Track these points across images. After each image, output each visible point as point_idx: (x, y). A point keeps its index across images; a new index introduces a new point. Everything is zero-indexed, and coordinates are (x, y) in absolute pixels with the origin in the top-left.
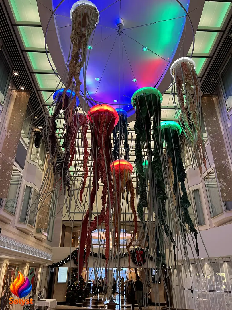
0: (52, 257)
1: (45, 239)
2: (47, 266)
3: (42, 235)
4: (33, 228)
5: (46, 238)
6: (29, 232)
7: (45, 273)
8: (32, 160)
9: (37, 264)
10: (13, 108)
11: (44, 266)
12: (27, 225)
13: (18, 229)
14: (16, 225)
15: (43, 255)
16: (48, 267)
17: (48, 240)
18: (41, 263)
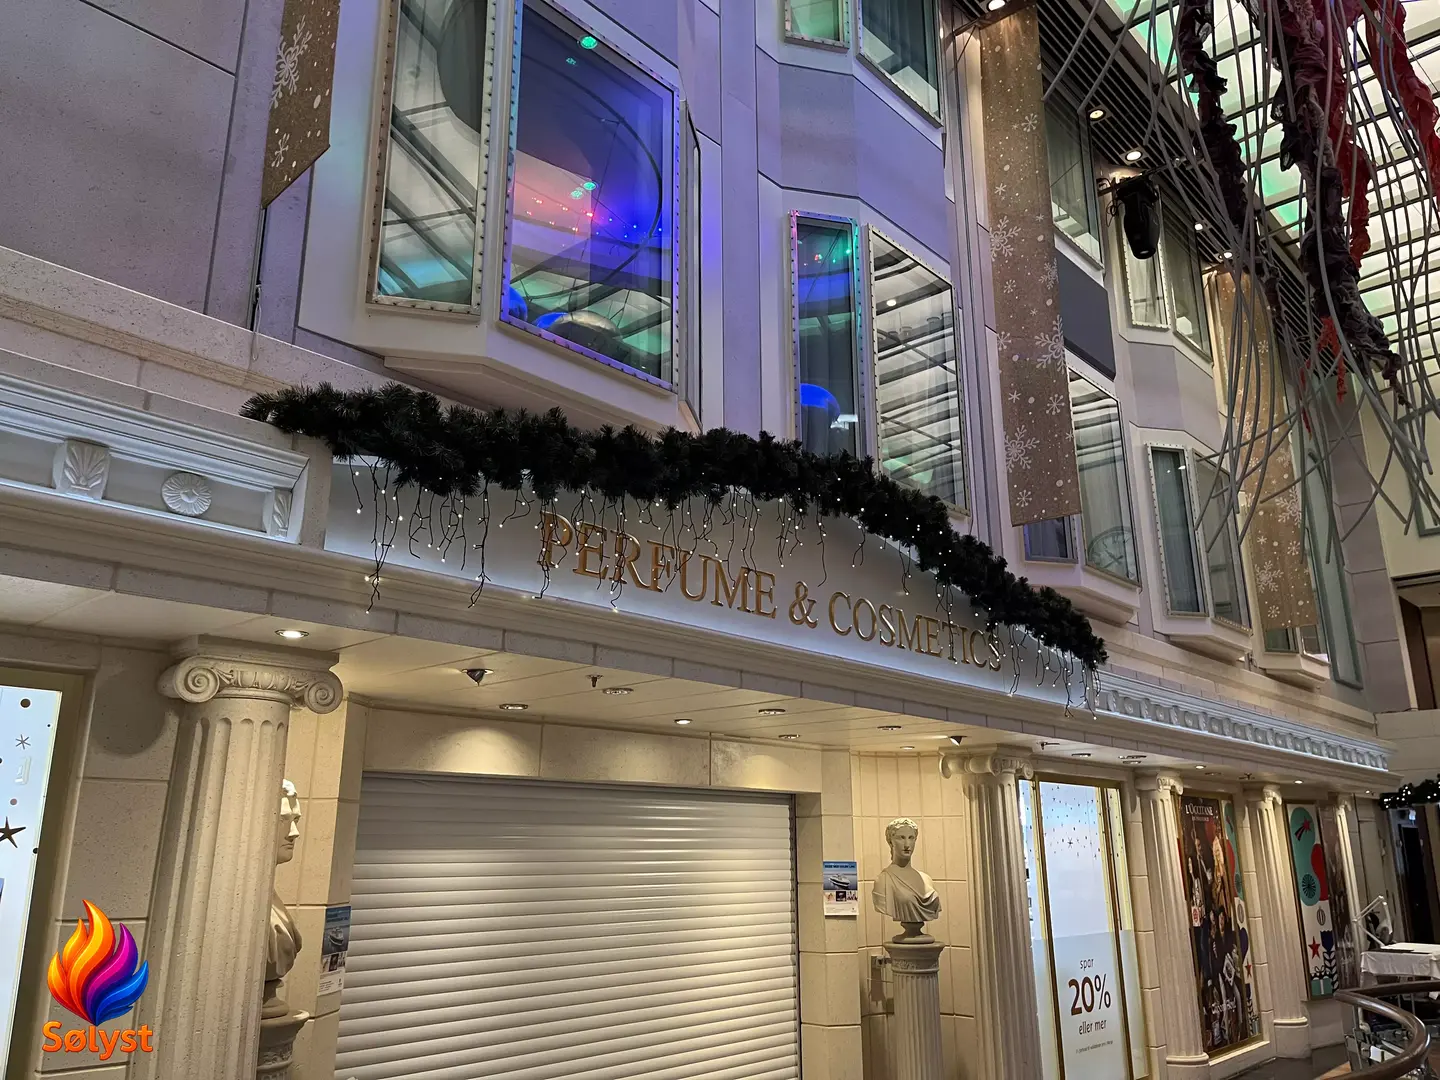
0: (1384, 755)
1: (1322, 679)
2: (1374, 801)
3: (1302, 660)
4: (1245, 634)
5: (1325, 673)
6: (1233, 653)
7: (1370, 830)
8: (1142, 327)
9: (1317, 787)
10: (984, 117)
11: (1355, 801)
12: (1213, 621)
13: (1174, 644)
14: (1161, 625)
15: (1334, 749)
16: (1379, 803)
17: (1339, 681)
18: (1338, 783)
